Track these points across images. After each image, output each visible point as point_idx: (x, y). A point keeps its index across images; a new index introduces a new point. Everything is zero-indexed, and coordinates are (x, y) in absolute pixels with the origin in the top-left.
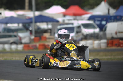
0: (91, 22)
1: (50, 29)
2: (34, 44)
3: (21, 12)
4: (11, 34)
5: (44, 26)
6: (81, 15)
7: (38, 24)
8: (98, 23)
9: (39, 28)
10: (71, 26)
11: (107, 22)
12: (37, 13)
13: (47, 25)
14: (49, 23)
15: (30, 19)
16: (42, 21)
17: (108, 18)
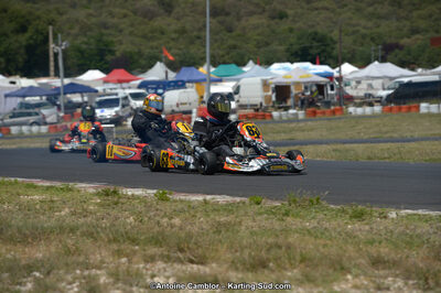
0: (142, 91)
1: (86, 102)
2: (64, 124)
3: (44, 80)
4: (31, 110)
5: (77, 98)
6: (128, 81)
7: (69, 96)
8: (152, 91)
9: (70, 102)
10: (114, 97)
11: (165, 89)
12: (67, 81)
13: (82, 97)
14: (84, 94)
15: (58, 88)
16: (74, 93)
17: (166, 85)
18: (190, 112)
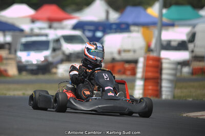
0: (77, 33)
1: (9, 44)
6: (60, 20)
8: (89, 34)
13: (5, 36)
14: (7, 33)
17: (106, 27)
18: (136, 62)
